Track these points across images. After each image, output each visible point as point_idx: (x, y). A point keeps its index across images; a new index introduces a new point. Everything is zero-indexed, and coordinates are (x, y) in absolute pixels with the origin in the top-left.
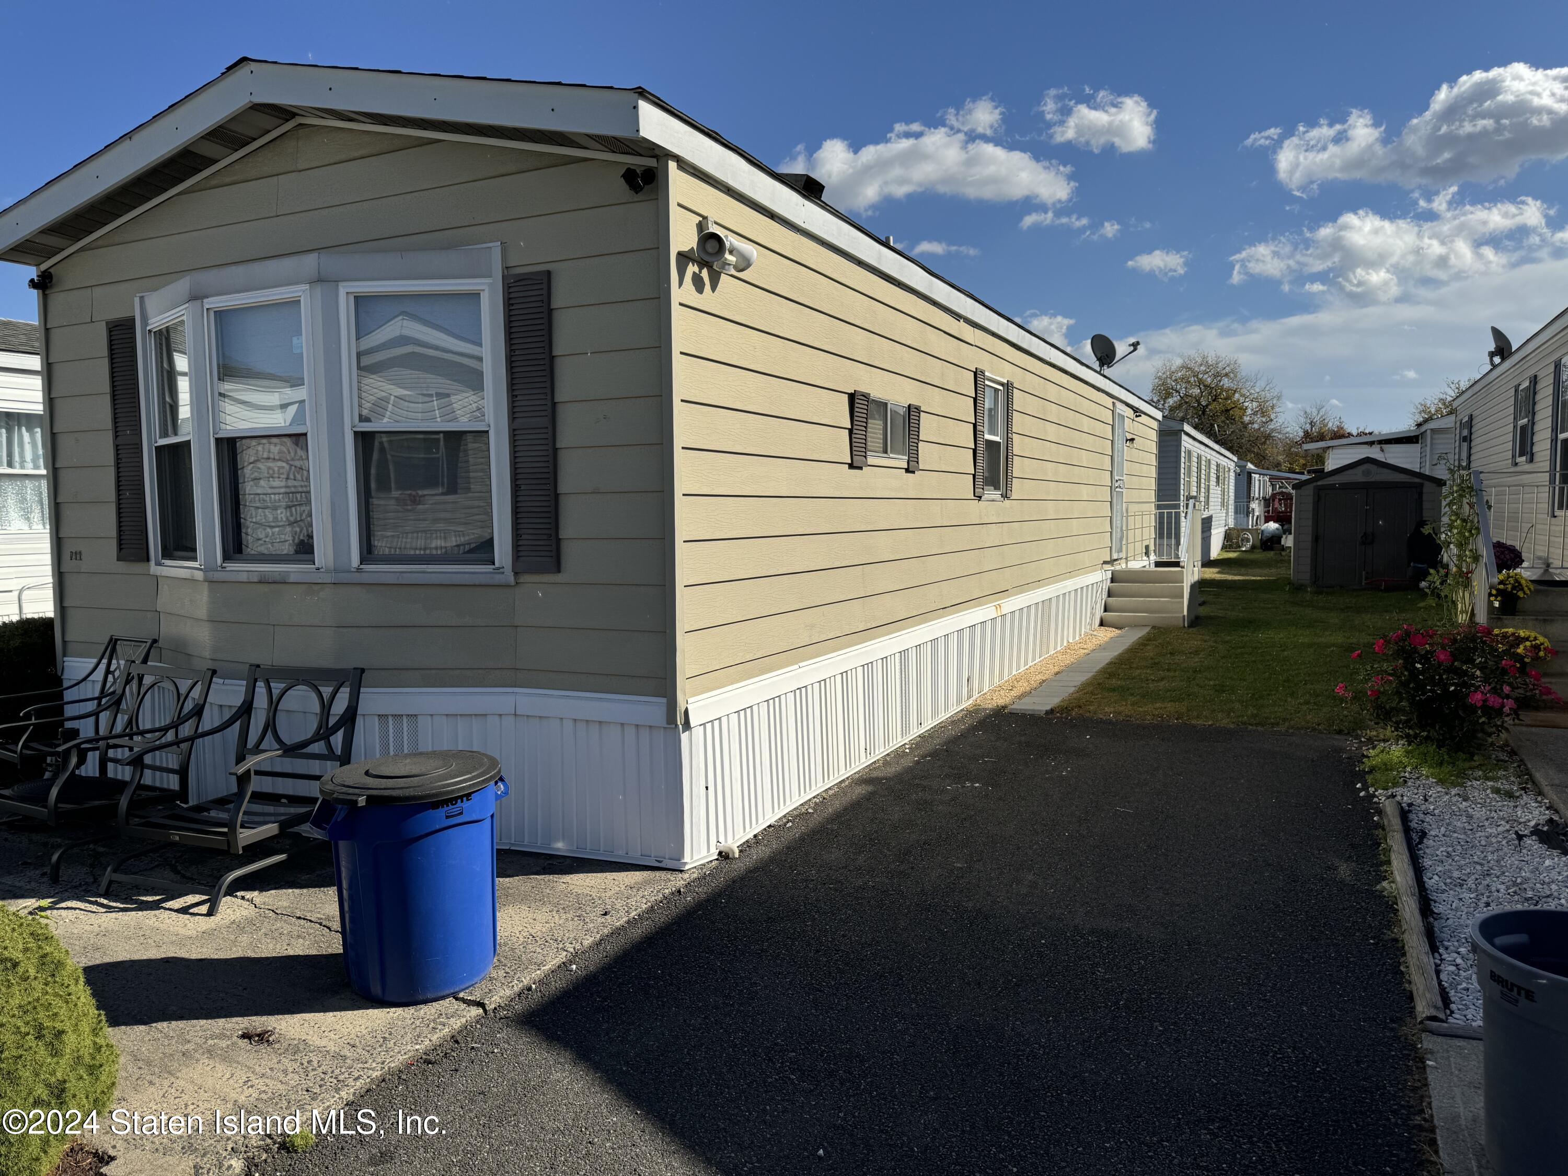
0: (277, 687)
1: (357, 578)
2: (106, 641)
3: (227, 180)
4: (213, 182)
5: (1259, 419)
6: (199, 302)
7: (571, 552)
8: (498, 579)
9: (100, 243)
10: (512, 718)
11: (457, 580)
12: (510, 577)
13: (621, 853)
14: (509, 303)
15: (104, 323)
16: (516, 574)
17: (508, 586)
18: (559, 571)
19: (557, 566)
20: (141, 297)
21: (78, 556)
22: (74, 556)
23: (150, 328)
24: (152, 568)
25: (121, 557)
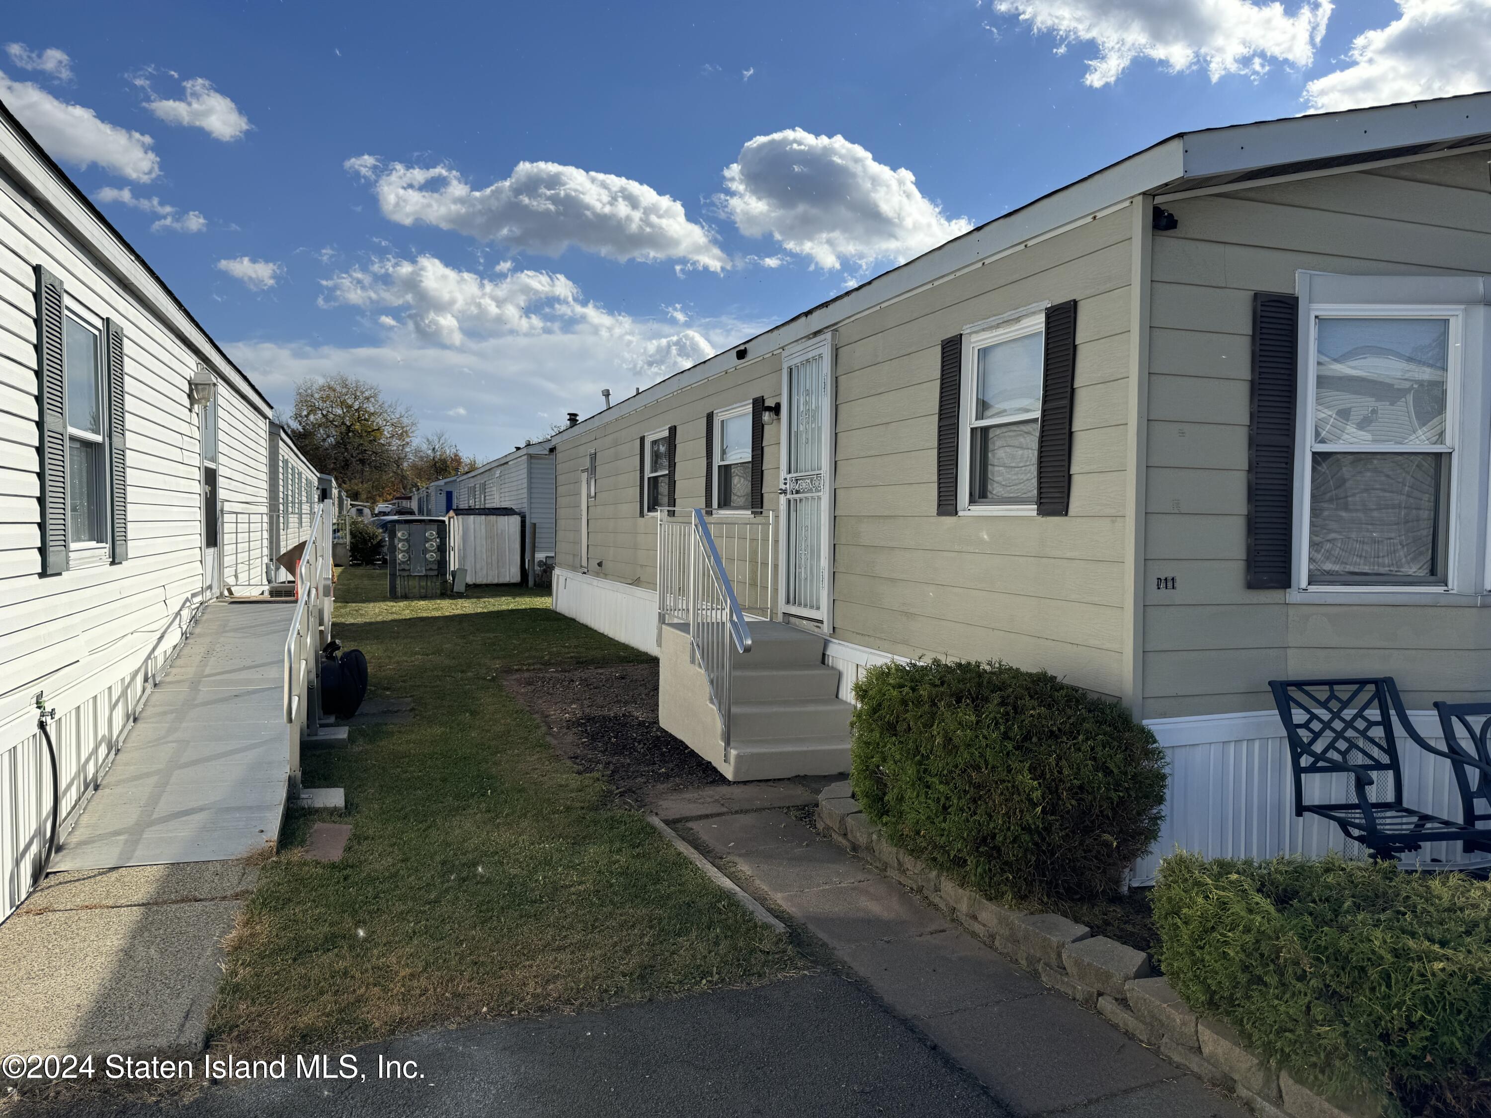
5: (396, 442)
15: (1247, 297)
20: (1311, 275)
21: (1170, 584)
22: (1163, 585)
23: (1317, 313)
24: (1292, 596)
25: (1252, 585)
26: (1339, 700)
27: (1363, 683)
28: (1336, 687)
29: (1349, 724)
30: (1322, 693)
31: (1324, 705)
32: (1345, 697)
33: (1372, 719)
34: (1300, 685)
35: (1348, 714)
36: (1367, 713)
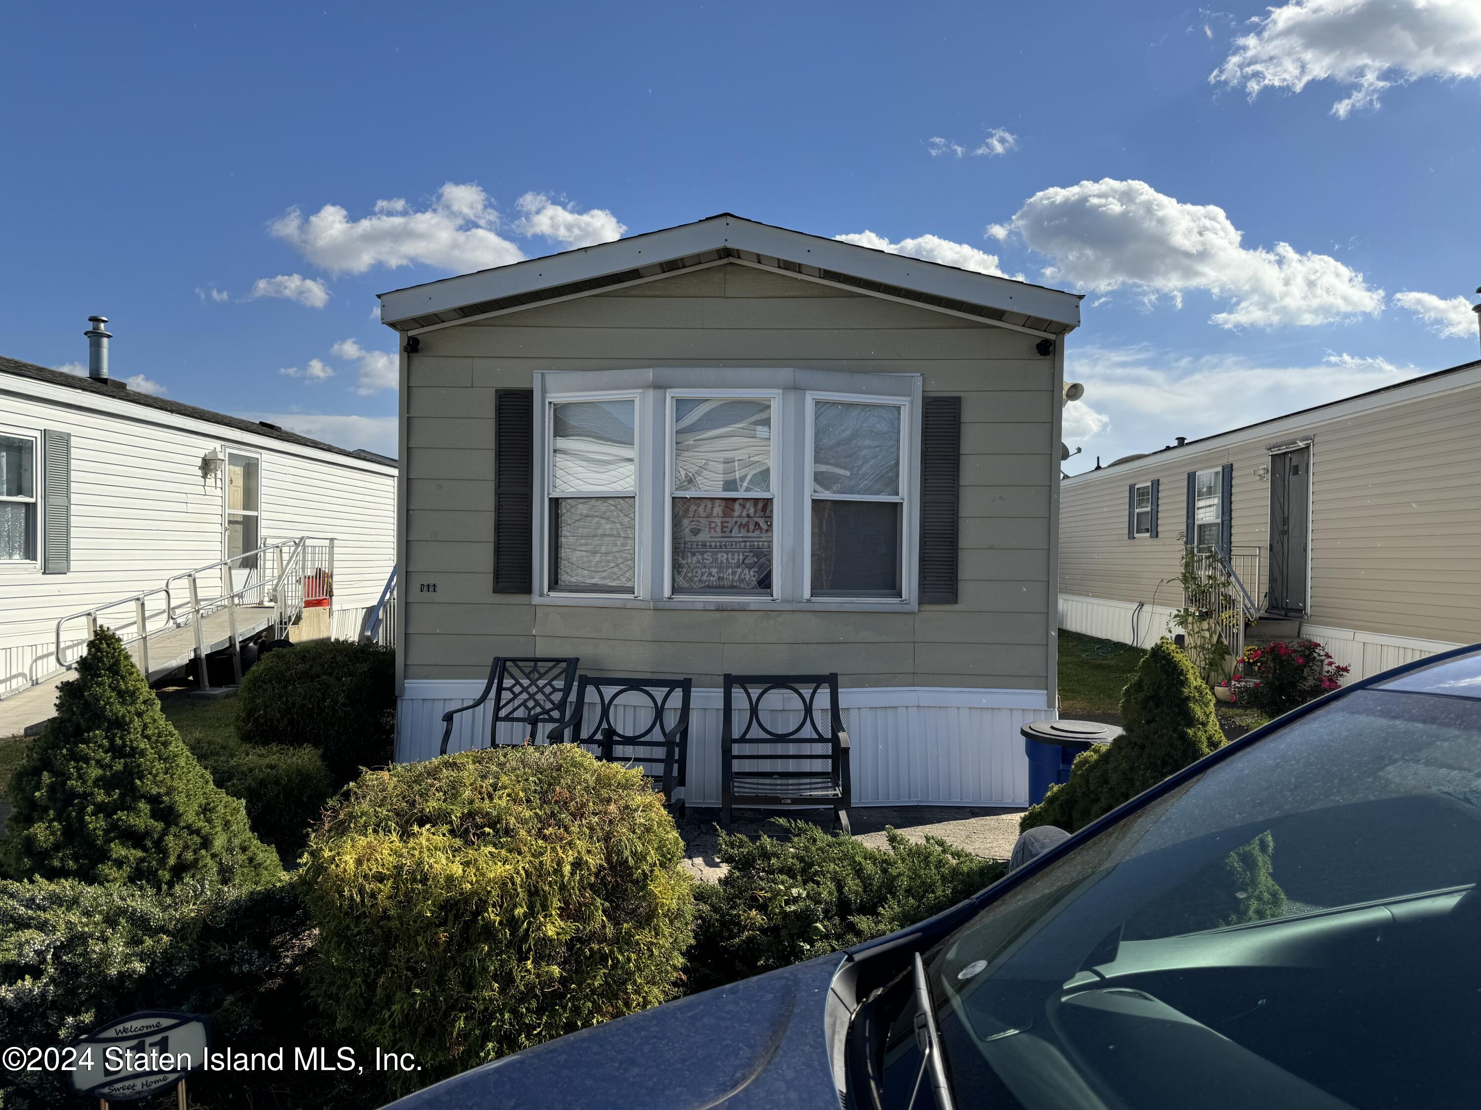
0: (755, 692)
1: (810, 607)
2: (490, 662)
3: (648, 293)
4: (633, 293)
6: (662, 391)
7: (966, 589)
8: (907, 608)
9: (489, 322)
10: (915, 709)
11: (879, 608)
12: (914, 605)
13: (1009, 801)
14: (926, 416)
15: (494, 390)
16: (920, 603)
17: (913, 613)
18: (957, 603)
19: (953, 597)
20: (542, 374)
21: (431, 589)
22: (425, 589)
23: (551, 400)
24: (536, 599)
25: (497, 590)
26: (539, 672)
27: (558, 661)
28: (539, 664)
29: (540, 690)
30: (527, 666)
31: (527, 676)
32: (542, 671)
33: (557, 687)
34: (514, 660)
35: (541, 683)
36: (554, 683)
